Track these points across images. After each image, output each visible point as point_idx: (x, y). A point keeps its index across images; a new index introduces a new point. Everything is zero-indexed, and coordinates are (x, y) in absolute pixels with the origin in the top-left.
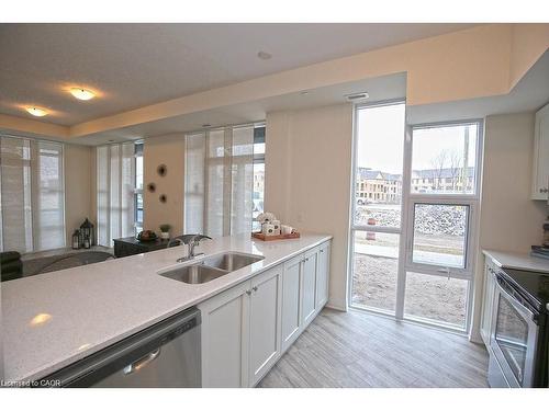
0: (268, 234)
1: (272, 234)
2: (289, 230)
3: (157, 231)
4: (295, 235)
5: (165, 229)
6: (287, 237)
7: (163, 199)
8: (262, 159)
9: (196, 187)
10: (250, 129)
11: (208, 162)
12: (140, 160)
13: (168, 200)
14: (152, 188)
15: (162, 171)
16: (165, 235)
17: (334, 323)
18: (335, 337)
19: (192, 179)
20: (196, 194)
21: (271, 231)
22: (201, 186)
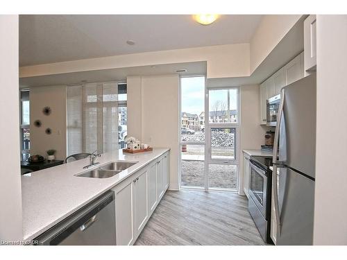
0: (134, 149)
1: (137, 149)
3: (44, 155)
5: (51, 153)
7: (48, 131)
8: (125, 104)
9: (76, 122)
11: (85, 105)
13: (52, 131)
14: (38, 124)
15: (47, 111)
16: (51, 157)
17: (174, 197)
18: (175, 204)
19: (72, 117)
20: (75, 127)
21: (136, 147)
22: (80, 122)
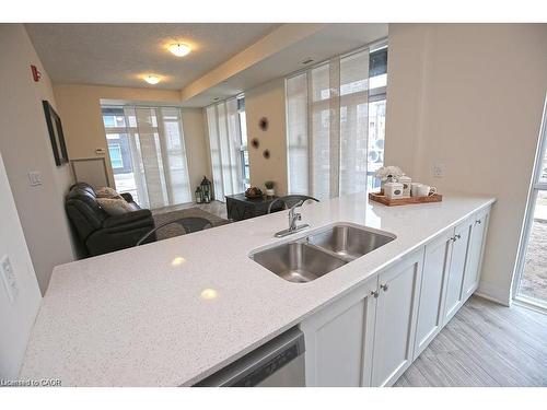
0: (393, 196)
1: (400, 196)
2: (426, 190)
3: (263, 188)
4: (434, 198)
5: (270, 185)
6: (423, 200)
7: (267, 154)
8: (381, 94)
9: (299, 139)
10: (364, 55)
11: (311, 107)
12: (243, 115)
13: (271, 155)
14: (255, 144)
15: (264, 124)
16: (271, 192)
19: (294, 130)
20: (299, 147)
21: (397, 192)
22: (304, 138)
